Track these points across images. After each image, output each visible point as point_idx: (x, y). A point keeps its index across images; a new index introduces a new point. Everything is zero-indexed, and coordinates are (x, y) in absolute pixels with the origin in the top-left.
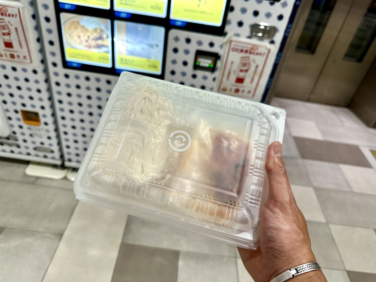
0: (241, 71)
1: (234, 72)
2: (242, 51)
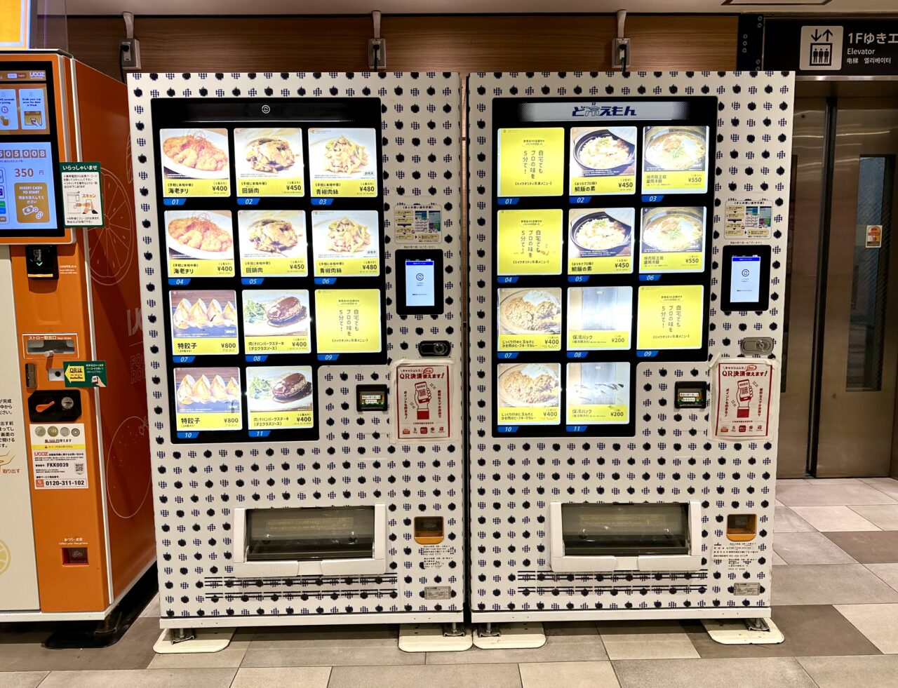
0: (742, 399)
1: (733, 402)
2: (737, 373)
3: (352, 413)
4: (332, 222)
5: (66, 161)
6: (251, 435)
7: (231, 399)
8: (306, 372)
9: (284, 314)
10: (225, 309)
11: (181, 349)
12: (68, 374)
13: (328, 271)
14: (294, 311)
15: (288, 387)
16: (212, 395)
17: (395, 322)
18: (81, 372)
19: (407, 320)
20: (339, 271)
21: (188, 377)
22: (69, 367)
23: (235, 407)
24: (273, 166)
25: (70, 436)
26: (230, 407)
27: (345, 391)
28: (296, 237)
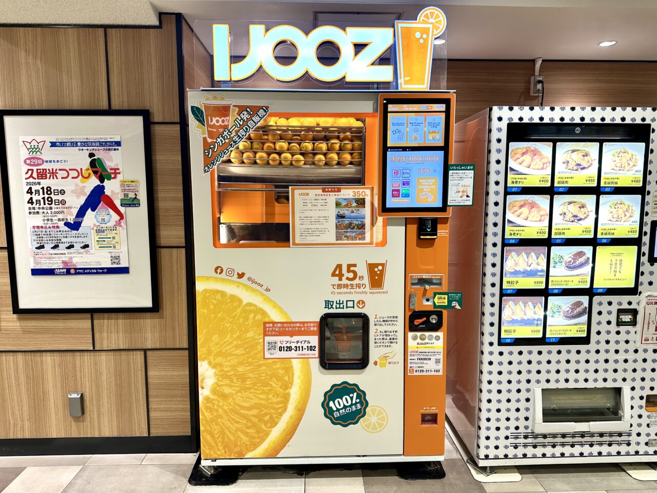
3: (613, 328)
4: (612, 202)
5: (453, 163)
6: (547, 341)
7: (536, 317)
8: (585, 300)
9: (576, 262)
10: (539, 258)
11: (508, 284)
12: (436, 300)
13: (606, 234)
14: (582, 260)
15: (573, 309)
16: (525, 314)
17: (646, 267)
18: (445, 299)
19: (654, 266)
20: (613, 234)
21: (511, 303)
22: (437, 296)
23: (539, 322)
24: (578, 167)
25: (434, 341)
26: (536, 322)
27: (610, 313)
28: (588, 212)
